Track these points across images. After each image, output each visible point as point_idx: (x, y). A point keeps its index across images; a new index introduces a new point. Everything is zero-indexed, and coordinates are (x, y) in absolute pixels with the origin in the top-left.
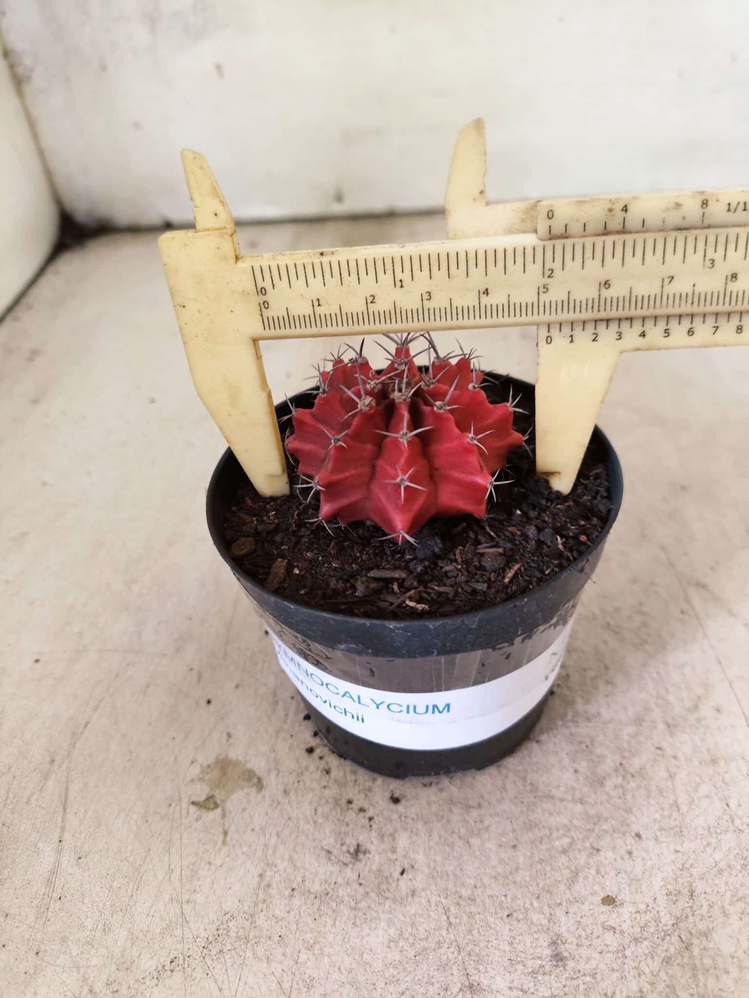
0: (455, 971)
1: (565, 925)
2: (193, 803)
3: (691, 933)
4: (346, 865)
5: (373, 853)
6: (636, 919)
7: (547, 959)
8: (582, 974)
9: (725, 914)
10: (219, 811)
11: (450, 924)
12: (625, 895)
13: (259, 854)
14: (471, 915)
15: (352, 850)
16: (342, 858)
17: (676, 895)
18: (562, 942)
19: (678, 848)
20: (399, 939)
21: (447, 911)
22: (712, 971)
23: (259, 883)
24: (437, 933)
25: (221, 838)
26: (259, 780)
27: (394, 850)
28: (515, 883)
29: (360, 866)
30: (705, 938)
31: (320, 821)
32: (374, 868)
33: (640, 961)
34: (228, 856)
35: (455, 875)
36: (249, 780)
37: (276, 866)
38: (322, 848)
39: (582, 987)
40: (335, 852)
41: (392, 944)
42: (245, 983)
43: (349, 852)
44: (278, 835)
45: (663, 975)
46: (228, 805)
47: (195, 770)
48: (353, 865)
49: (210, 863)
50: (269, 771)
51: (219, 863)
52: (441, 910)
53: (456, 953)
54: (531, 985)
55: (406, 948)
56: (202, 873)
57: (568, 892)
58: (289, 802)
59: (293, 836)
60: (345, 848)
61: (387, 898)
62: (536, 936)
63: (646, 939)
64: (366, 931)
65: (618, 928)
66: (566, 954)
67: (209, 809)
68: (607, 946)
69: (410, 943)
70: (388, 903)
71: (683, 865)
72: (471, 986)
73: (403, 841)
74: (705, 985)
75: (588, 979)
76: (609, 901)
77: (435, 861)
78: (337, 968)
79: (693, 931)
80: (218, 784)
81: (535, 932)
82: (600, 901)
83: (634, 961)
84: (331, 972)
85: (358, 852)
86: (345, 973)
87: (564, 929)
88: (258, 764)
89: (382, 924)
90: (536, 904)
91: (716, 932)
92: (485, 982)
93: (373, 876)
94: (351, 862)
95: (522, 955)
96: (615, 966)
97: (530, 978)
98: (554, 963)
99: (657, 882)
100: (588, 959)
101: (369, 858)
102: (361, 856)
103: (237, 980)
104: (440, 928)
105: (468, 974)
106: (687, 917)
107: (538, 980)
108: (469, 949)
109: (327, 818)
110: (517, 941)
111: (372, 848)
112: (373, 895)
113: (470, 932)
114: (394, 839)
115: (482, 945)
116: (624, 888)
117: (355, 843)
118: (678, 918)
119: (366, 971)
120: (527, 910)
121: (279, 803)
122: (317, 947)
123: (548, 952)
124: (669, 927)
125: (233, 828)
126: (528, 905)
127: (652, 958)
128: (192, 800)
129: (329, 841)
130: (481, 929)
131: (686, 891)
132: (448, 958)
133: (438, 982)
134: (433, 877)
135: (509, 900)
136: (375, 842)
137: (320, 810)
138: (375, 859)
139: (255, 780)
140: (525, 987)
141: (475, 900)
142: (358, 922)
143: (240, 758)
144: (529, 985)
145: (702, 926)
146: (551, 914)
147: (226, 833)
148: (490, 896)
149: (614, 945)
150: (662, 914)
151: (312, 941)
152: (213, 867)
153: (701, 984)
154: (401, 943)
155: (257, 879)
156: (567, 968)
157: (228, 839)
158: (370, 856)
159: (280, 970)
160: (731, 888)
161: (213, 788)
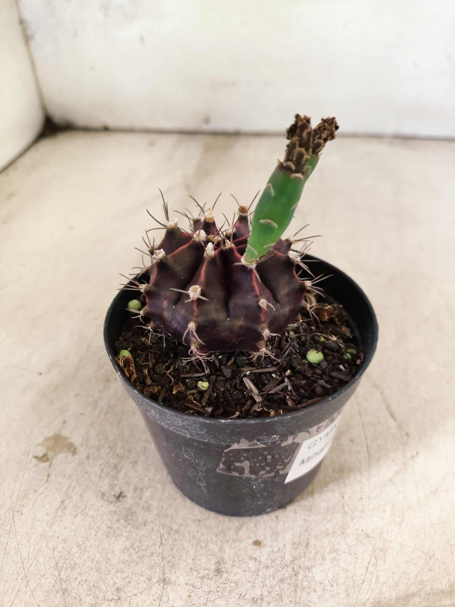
0: (157, 570)
1: (228, 553)
2: (36, 457)
3: (300, 567)
4: (111, 502)
5: (128, 498)
6: (270, 555)
7: (212, 571)
8: (230, 581)
9: (324, 558)
10: (48, 463)
11: (162, 543)
12: (267, 541)
13: (64, 490)
14: (175, 541)
15: (117, 494)
16: (110, 498)
17: (297, 545)
18: (223, 563)
19: (307, 518)
20: (131, 548)
21: (162, 536)
22: (306, 589)
23: (60, 506)
24: (153, 548)
25: (46, 478)
27: (140, 498)
28: (205, 525)
29: (119, 504)
30: (307, 570)
31: (103, 476)
32: (127, 506)
33: (266, 579)
34: (46, 489)
35: (172, 516)
36: (69, 448)
37: (72, 498)
38: (101, 491)
39: (228, 589)
40: (107, 494)
41: (126, 551)
42: (37, 561)
43: (115, 495)
44: (78, 481)
45: (277, 588)
46: (55, 461)
47: (41, 439)
48: (116, 503)
49: (36, 491)
50: (82, 445)
51: (41, 492)
52: (159, 535)
53: (161, 560)
54: (199, 584)
55: (133, 553)
56: (30, 496)
57: (234, 535)
58: (89, 464)
59: (86, 483)
60: (113, 493)
61: (130, 524)
62: (209, 557)
63: (273, 567)
64: (113, 540)
65: (258, 559)
66: (224, 570)
67: (43, 461)
68: (249, 568)
69: (135, 551)
70: (129, 526)
71: (306, 529)
72: (164, 580)
73: (147, 494)
74: (300, 597)
75: (233, 585)
76: (257, 543)
77: (162, 507)
78: (91, 559)
79: (302, 566)
80: (51, 448)
81: (210, 555)
82: (252, 543)
83: (262, 578)
84: (87, 561)
85: (120, 496)
86: (95, 562)
87: (226, 556)
88: (76, 440)
89: (123, 538)
90: (214, 539)
91: (315, 568)
92: (173, 578)
93: (125, 511)
94: (114, 501)
95: (198, 567)
96: (251, 580)
97: (199, 580)
98: (216, 573)
99: (289, 536)
100: (236, 574)
101: (125, 500)
102: (121, 498)
103: (33, 559)
104: (155, 545)
105: (164, 573)
106: (301, 557)
107: (204, 582)
108: (168, 559)
109: (108, 475)
110: (198, 558)
111: (129, 495)
112: (122, 521)
113: (172, 549)
114: (142, 491)
115: (177, 558)
116: (268, 537)
117: (120, 491)
118: (295, 558)
119: (107, 563)
120: (208, 542)
121: (82, 463)
122: (83, 546)
123: (213, 567)
124: (288, 562)
125: (54, 473)
126: (209, 539)
127: (274, 578)
128: (35, 455)
129: (105, 488)
130: (178, 549)
131: (304, 544)
132: (155, 562)
133: (146, 575)
134: (159, 516)
135: (199, 535)
136: (131, 491)
137: (105, 470)
138: (129, 501)
139: (72, 449)
140: (195, 585)
141: (179, 532)
142: (110, 535)
143: (68, 436)
144: (198, 583)
145: (308, 564)
146: (221, 546)
147: (49, 476)
148: (189, 532)
149: (253, 568)
150: (286, 554)
151: (81, 543)
152: (37, 494)
153: (298, 596)
154: (131, 550)
155: (59, 504)
156: (222, 577)
157: (49, 479)
158: (127, 499)
159: (59, 556)
160: (331, 544)
161: (49, 449)
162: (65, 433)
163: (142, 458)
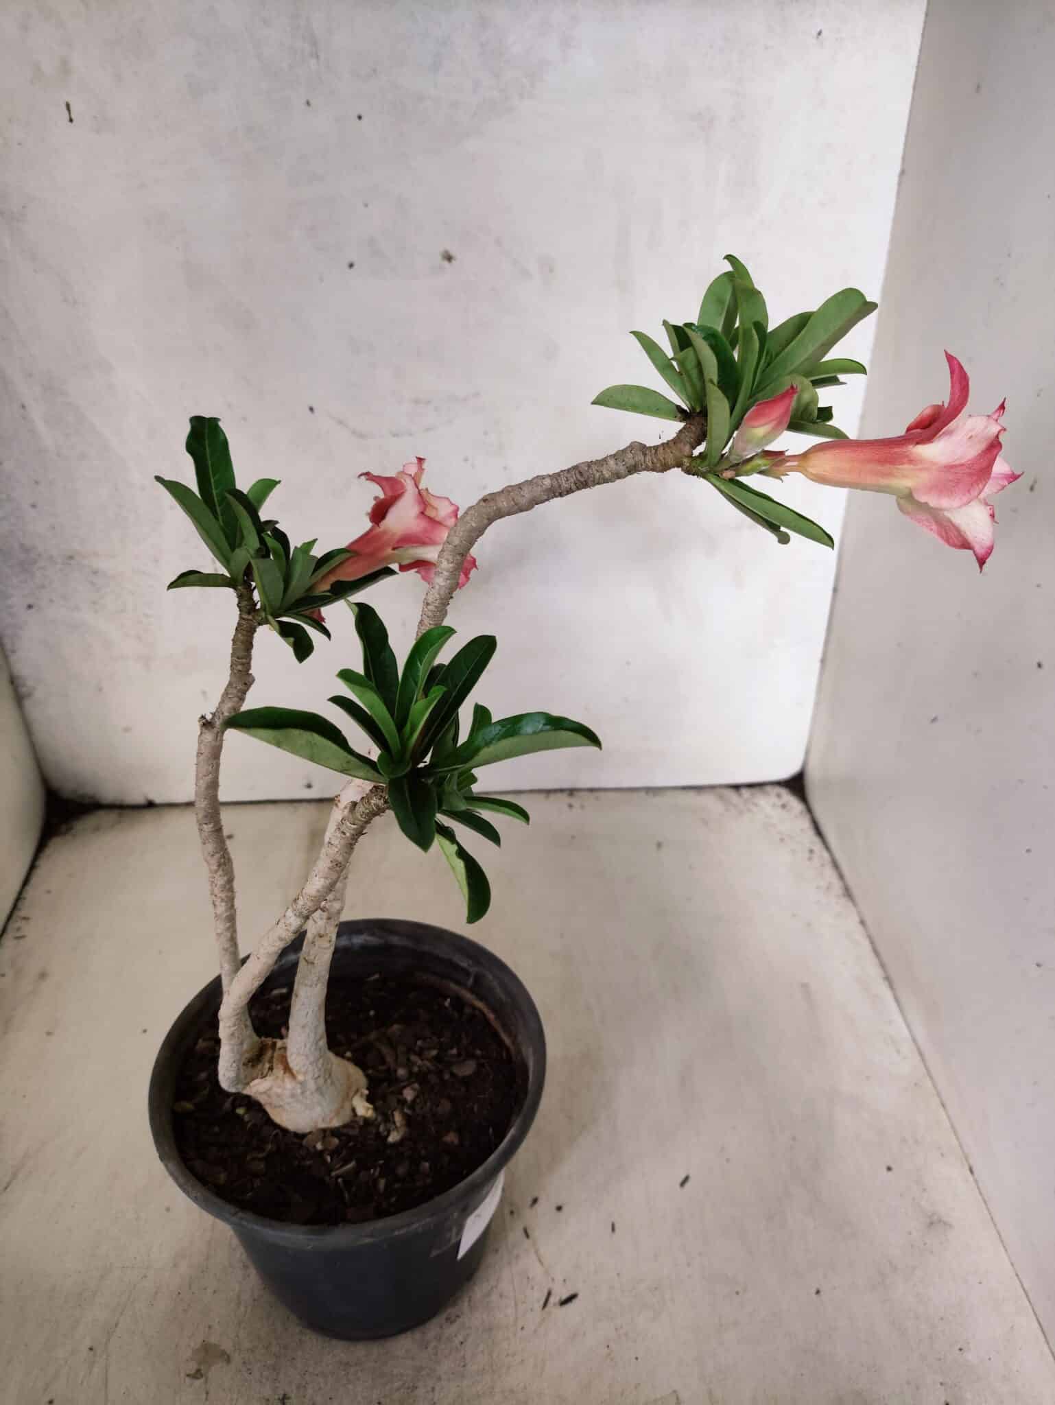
2: (188, 1375)
10: (202, 1380)
15: (281, 1397)
25: (204, 1396)
26: (229, 1357)
31: (264, 1380)
36: (222, 1357)
38: (264, 1397)
40: (271, 1400)
44: (239, 1392)
46: (210, 1375)
47: (189, 1353)
50: (235, 1350)
58: (246, 1370)
59: (247, 1392)
60: (276, 1397)
67: (198, 1378)
73: (310, 1391)
80: (203, 1362)
88: (227, 1346)
109: (267, 1379)
111: (293, 1395)
117: (282, 1392)
121: (240, 1371)
125: (212, 1389)
128: (188, 1372)
129: (268, 1393)
137: (264, 1374)
139: (226, 1357)
143: (217, 1343)
147: (207, 1393)
157: (209, 1396)
161: (200, 1364)
162: (213, 1340)
163: (300, 1353)
